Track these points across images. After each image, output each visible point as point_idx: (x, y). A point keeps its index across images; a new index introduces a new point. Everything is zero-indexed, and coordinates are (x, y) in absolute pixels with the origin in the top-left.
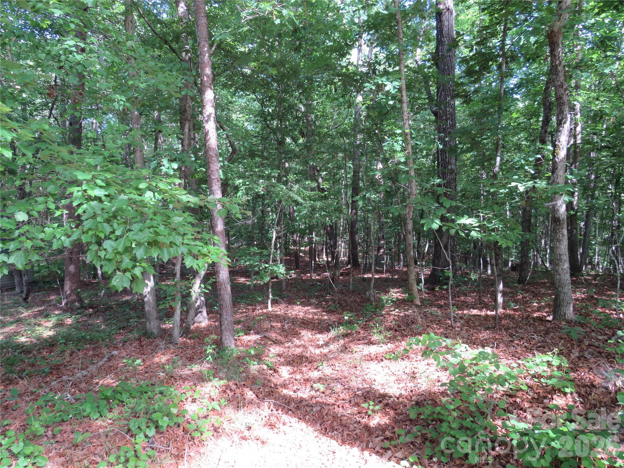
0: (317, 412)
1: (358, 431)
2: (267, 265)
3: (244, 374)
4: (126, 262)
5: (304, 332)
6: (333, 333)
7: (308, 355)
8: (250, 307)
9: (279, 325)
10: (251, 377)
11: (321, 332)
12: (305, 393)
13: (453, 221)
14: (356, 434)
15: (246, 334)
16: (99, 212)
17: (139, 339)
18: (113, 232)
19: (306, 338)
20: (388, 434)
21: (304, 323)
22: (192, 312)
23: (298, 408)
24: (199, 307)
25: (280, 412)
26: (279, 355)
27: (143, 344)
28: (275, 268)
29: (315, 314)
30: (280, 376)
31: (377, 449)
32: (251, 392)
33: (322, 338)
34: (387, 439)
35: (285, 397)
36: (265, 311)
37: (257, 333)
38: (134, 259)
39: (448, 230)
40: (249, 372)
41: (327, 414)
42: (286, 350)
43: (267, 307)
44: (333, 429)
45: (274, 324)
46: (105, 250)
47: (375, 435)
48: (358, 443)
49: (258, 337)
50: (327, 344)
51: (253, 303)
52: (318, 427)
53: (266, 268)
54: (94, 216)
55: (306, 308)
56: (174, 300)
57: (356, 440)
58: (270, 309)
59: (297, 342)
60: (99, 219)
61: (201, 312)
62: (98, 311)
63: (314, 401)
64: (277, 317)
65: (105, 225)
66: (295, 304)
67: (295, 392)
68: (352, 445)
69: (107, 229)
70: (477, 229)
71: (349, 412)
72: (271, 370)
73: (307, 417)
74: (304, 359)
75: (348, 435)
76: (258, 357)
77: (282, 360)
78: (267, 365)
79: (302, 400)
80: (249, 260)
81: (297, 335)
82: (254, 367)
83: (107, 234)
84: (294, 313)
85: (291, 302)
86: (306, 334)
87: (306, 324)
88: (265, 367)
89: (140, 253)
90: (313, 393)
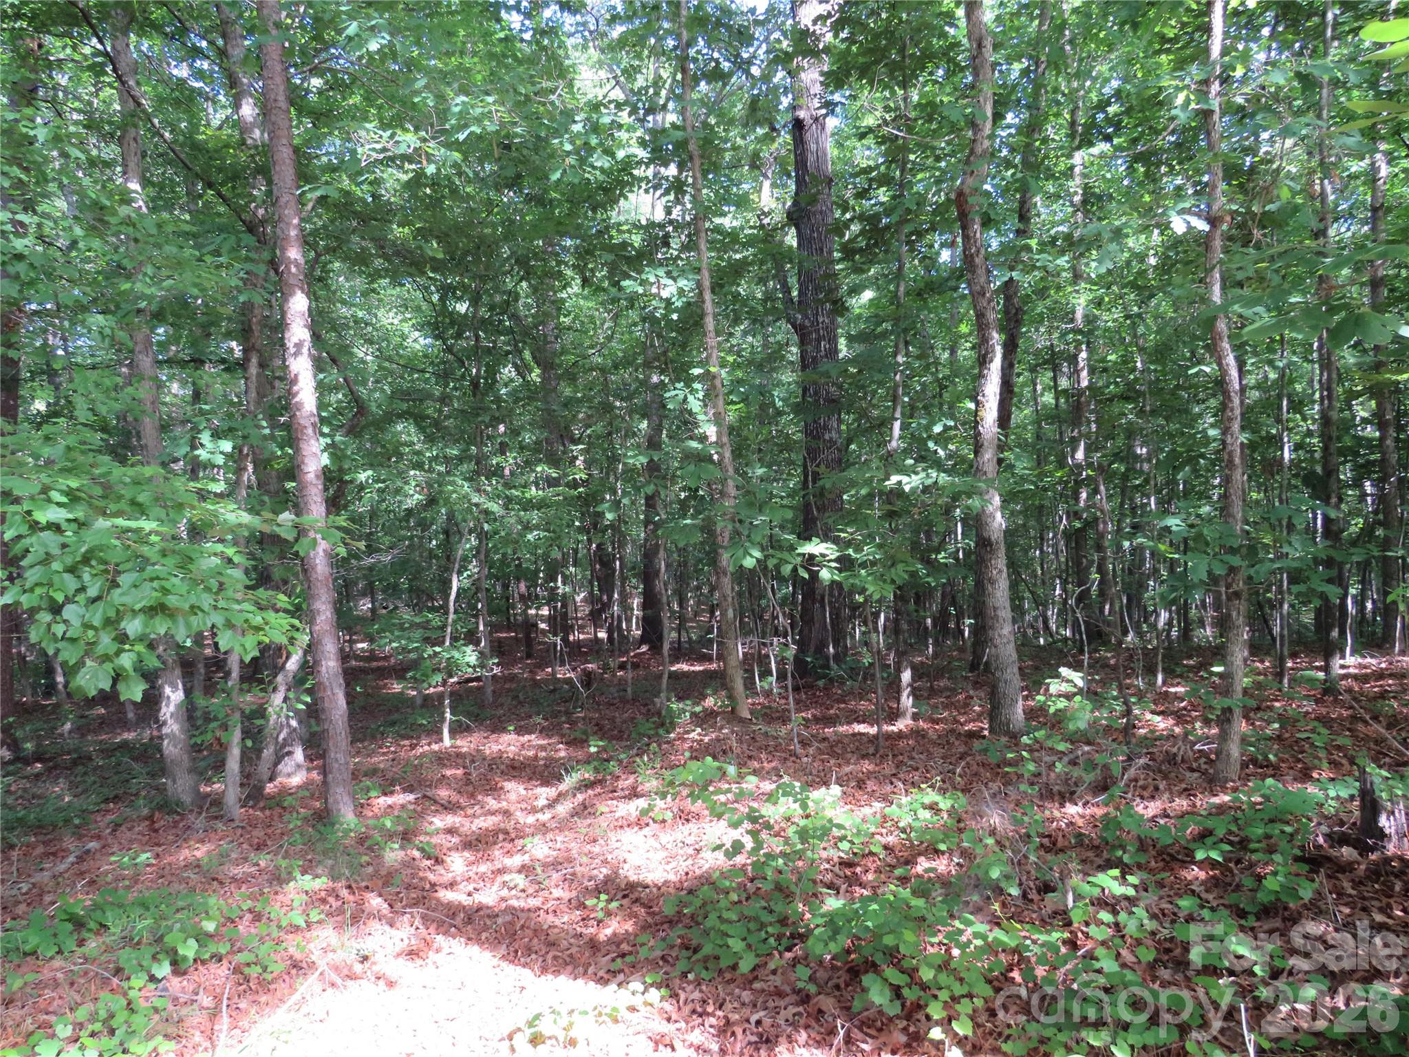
0: (504, 924)
1: (574, 950)
2: (438, 649)
3: (370, 869)
4: (106, 642)
5: (509, 785)
6: (569, 782)
7: (510, 826)
8: (407, 742)
9: (460, 772)
10: (383, 873)
11: (546, 783)
12: (488, 897)
13: (792, 548)
14: (571, 956)
15: (385, 794)
16: (56, 551)
17: (150, 818)
18: (82, 589)
19: (513, 797)
20: (625, 947)
21: (514, 768)
22: (268, 753)
23: (469, 920)
24: (286, 743)
25: (432, 930)
26: (451, 831)
27: (156, 826)
28: (456, 654)
29: (543, 748)
30: (447, 870)
31: (601, 973)
32: (379, 900)
33: (544, 794)
34: (623, 955)
35: (449, 905)
36: (435, 747)
37: (409, 789)
38: (122, 638)
39: (777, 567)
40: (382, 864)
41: (522, 927)
42: (466, 822)
43: (441, 740)
44: (529, 951)
45: (448, 773)
46: (65, 621)
47: (604, 951)
48: (570, 968)
49: (411, 797)
50: (552, 804)
51: (413, 733)
52: (503, 950)
53: (436, 654)
54: (47, 559)
55: (527, 738)
56: (225, 727)
57: (567, 964)
58: (447, 741)
59: (492, 803)
60: (56, 566)
61: (290, 753)
62: (55, 767)
63: (503, 905)
64: (456, 758)
65: (66, 576)
66: (504, 730)
67: (470, 894)
68: (557, 973)
69: (71, 583)
70: (834, 565)
71: (566, 919)
72: (429, 858)
73: (484, 935)
74: (501, 837)
75: (555, 958)
76: (406, 837)
77: (456, 840)
78: (422, 850)
79: (480, 908)
80: (398, 638)
81: (495, 790)
82: (393, 854)
83: (70, 593)
84: (495, 748)
85: (498, 728)
86: (515, 789)
87: (518, 769)
88: (417, 854)
89: (133, 627)
90: (505, 893)
